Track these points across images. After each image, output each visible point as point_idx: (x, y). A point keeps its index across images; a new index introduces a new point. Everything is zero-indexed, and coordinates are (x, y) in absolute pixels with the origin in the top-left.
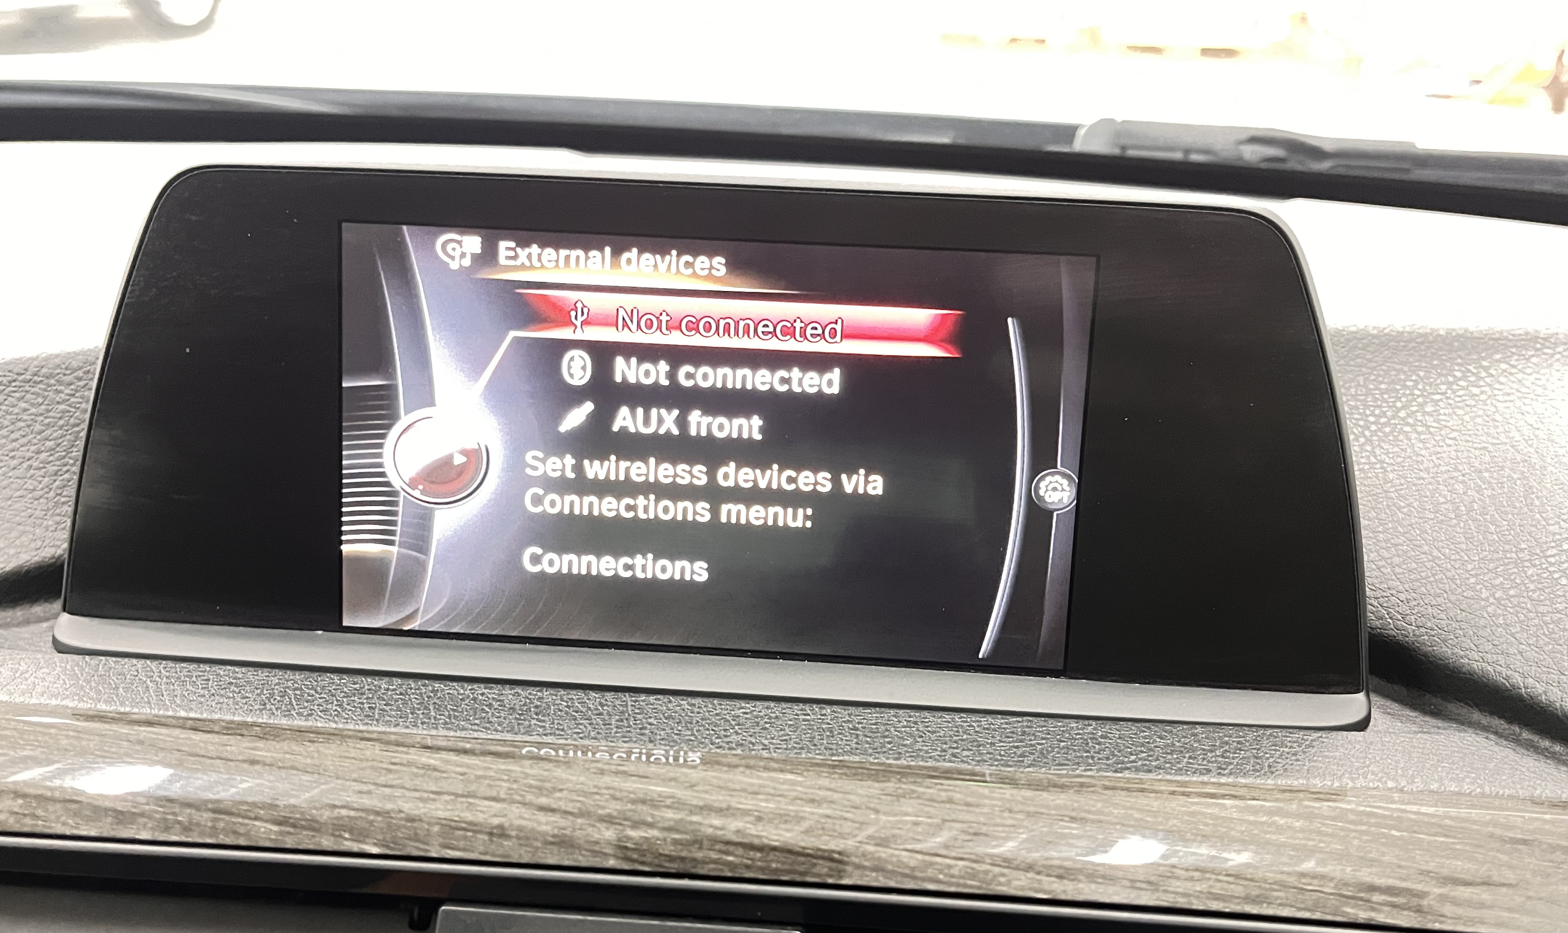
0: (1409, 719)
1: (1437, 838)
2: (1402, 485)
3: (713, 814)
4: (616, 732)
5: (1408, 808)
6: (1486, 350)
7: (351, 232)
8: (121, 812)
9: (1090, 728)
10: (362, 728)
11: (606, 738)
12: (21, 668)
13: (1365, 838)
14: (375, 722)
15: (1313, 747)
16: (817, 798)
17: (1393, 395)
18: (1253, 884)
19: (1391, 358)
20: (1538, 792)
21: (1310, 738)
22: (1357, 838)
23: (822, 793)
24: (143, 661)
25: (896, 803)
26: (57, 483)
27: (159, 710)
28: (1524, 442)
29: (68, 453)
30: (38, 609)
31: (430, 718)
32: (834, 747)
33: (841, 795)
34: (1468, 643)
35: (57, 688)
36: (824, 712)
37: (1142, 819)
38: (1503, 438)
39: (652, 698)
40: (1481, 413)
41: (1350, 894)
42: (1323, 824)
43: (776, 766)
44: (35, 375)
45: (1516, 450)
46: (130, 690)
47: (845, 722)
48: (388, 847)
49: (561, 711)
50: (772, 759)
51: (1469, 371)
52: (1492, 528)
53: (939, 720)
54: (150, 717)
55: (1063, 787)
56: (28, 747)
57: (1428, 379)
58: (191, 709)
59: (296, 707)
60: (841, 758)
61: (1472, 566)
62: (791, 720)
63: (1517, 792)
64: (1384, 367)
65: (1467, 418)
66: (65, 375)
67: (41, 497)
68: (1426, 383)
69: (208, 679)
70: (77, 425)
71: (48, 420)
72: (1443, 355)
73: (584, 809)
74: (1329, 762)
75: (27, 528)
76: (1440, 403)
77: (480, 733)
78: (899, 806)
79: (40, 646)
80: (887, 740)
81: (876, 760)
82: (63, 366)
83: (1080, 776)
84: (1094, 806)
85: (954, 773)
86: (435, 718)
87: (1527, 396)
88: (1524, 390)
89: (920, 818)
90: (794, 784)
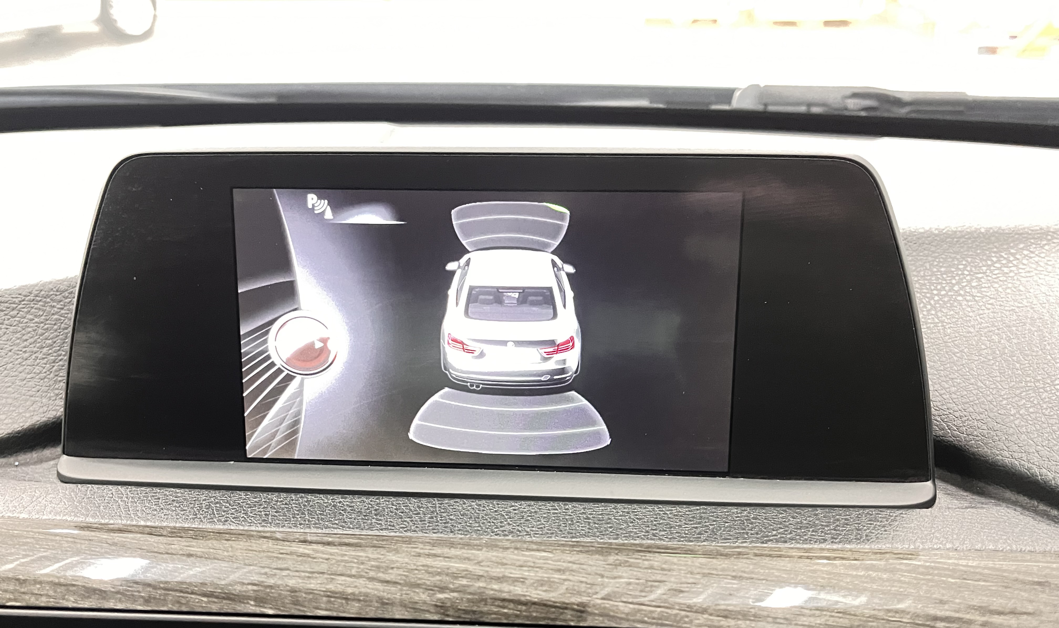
0: (962, 498)
1: (980, 583)
2: (957, 337)
3: (493, 581)
4: (429, 526)
5: (961, 562)
6: (1013, 241)
7: (239, 195)
8: (105, 592)
9: (745, 512)
10: (261, 529)
11: (422, 531)
12: (36, 495)
13: (930, 584)
14: (269, 525)
15: (896, 521)
16: (562, 568)
17: (949, 275)
18: (855, 618)
19: (948, 249)
20: (1049, 548)
21: (895, 515)
22: (925, 584)
23: (565, 565)
24: (116, 487)
25: (615, 570)
26: (54, 368)
27: (127, 520)
28: (1039, 305)
29: (61, 347)
30: (47, 452)
31: (305, 521)
32: (574, 532)
33: (578, 566)
34: (1001, 445)
35: (59, 508)
36: (567, 507)
37: (780, 576)
38: (1025, 302)
39: (452, 502)
40: (1010, 285)
41: (920, 622)
42: (903, 576)
43: (535, 547)
44: (37, 296)
45: (1034, 311)
46: (108, 508)
47: (580, 513)
48: (279, 609)
49: (392, 512)
50: (532, 542)
51: (1002, 256)
52: (1018, 365)
53: (644, 511)
54: (121, 526)
55: (727, 555)
56: (42, 550)
57: (973, 263)
58: (148, 519)
59: (217, 516)
60: (577, 540)
61: (1004, 392)
62: (545, 514)
63: (1034, 548)
64: (943, 256)
65: (1000, 289)
66: (56, 295)
67: (45, 377)
68: (972, 266)
69: (159, 499)
70: (66, 328)
71: (47, 326)
72: (984, 246)
73: (408, 580)
74: (907, 531)
75: (37, 399)
76: (982, 280)
77: (338, 530)
78: (618, 572)
79: (49, 478)
80: (609, 525)
81: (602, 541)
82: (55, 289)
83: (738, 547)
84: (748, 568)
85: (654, 548)
86: (309, 520)
87: (1042, 272)
88: (1039, 268)
89: (631, 580)
90: (547, 559)
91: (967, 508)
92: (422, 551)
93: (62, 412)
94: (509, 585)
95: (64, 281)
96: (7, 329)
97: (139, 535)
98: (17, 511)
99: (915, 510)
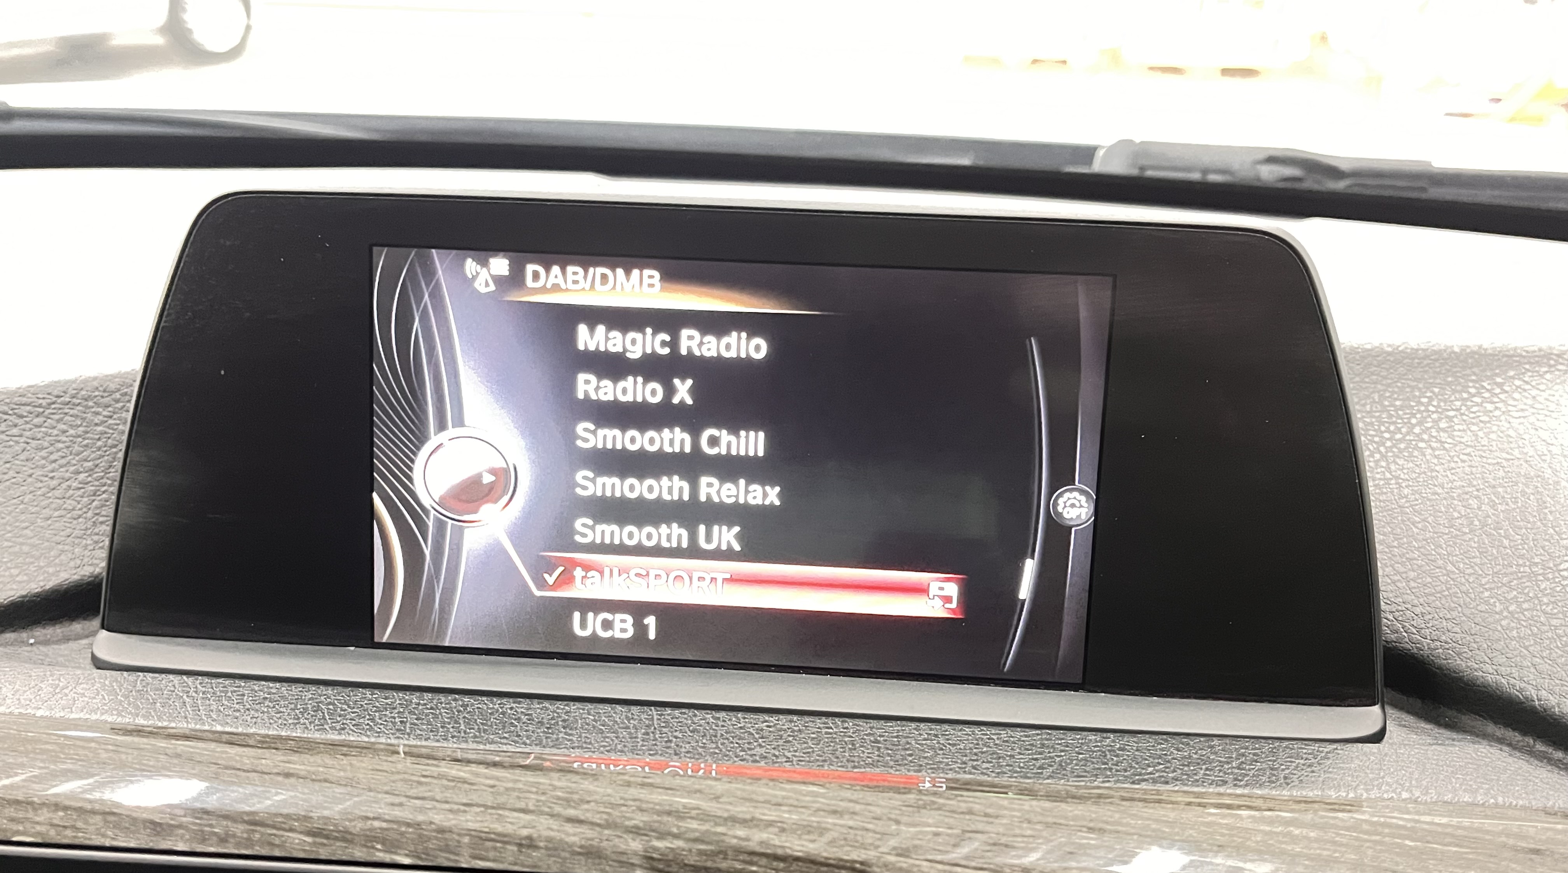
1: (1450, 848)
2: (1417, 501)
3: (737, 825)
4: (642, 746)
5: (1424, 818)
6: (1498, 367)
7: (381, 256)
8: (160, 824)
9: (1108, 741)
10: (394, 742)
11: (631, 752)
12: (61, 684)
13: (1379, 848)
14: (406, 736)
15: (1328, 758)
16: (839, 809)
17: (1408, 412)
19: (1405, 374)
20: (1551, 803)
21: (1326, 750)
22: (1371, 848)
23: (843, 804)
24: (180, 677)
25: (917, 815)
26: (94, 504)
27: (196, 724)
28: (1537, 458)
29: (106, 473)
30: (77, 627)
31: (459, 732)
32: (856, 759)
33: (863, 807)
34: (1481, 656)
35: (96, 703)
36: (846, 725)
37: (1159, 830)
38: (1516, 453)
39: (677, 712)
40: (1495, 428)
42: (1338, 834)
43: (799, 778)
44: (74, 397)
45: (1530, 466)
46: (167, 706)
47: (865, 735)
48: (419, 858)
49: (588, 724)
50: (795, 772)
51: (1483, 387)
52: (1506, 542)
53: (959, 734)
54: (187, 732)
55: (1081, 799)
56: (68, 762)
57: (1442, 395)
58: (227, 724)
59: (329, 721)
60: (863, 770)
61: (1486, 580)
62: (813, 734)
63: (1530, 803)
64: (1399, 384)
65: (1481, 434)
66: (102, 397)
67: (80, 517)
68: (1440, 400)
69: (244, 695)
70: (115, 446)
71: (86, 441)
72: (1457, 372)
73: (611, 821)
74: (1344, 774)
75: (66, 547)
76: (1455, 420)
77: (509, 747)
78: (920, 817)
79: (79, 663)
80: (908, 752)
81: (897, 773)
82: (101, 389)
83: (1098, 788)
84: (1111, 817)
85: (973, 785)
86: (465, 732)
87: (1541, 412)
88: (1537, 406)
89: (941, 830)
90: (816, 796)
91: (1430, 744)
92: (632, 779)
93: (103, 568)
94: (760, 830)
95: (116, 377)
96: (28, 443)
97: (213, 745)
98: (33, 706)
99: (1355, 745)
